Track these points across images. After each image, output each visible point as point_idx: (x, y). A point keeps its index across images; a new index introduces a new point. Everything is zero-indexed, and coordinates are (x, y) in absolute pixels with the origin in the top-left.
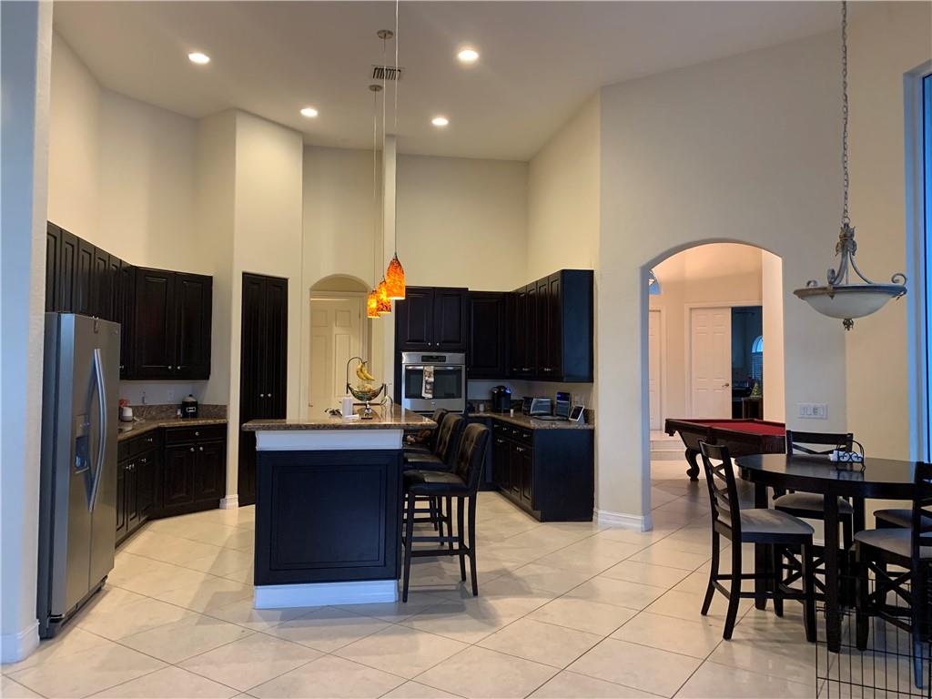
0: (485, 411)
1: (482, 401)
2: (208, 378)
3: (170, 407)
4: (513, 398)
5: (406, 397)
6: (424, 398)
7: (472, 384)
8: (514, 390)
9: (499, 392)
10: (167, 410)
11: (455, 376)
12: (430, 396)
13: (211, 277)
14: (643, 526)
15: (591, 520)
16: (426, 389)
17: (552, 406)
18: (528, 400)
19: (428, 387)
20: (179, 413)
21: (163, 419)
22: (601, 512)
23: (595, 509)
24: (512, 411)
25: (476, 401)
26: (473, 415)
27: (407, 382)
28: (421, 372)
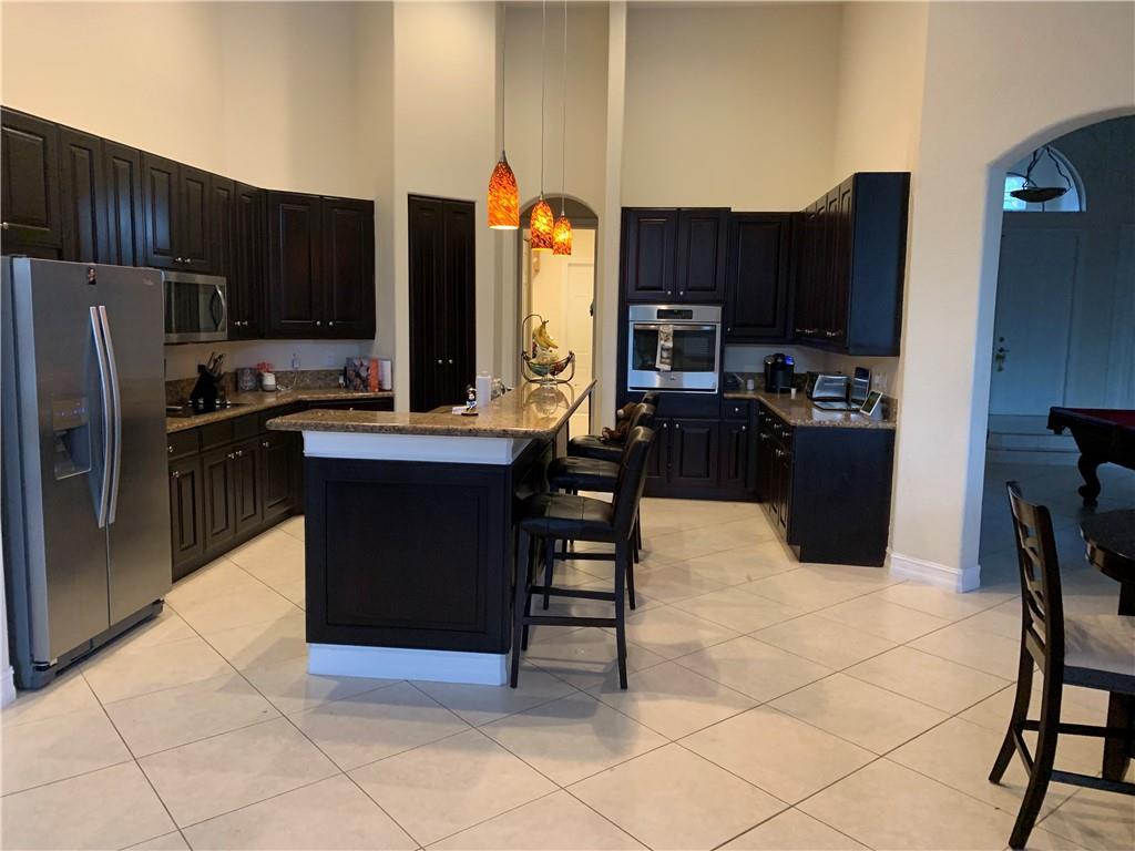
0: (756, 389)
1: (751, 376)
2: (373, 338)
3: (329, 373)
4: (796, 371)
5: (634, 368)
6: (658, 370)
7: (732, 350)
8: (800, 360)
9: (775, 364)
10: (326, 376)
11: (705, 340)
12: (668, 368)
13: (372, 202)
14: (960, 585)
15: (881, 565)
16: (662, 357)
17: (849, 387)
18: (812, 377)
19: (665, 355)
20: (341, 381)
21: (320, 387)
22: (896, 555)
23: (888, 549)
24: (793, 391)
25: (742, 374)
26: (731, 395)
27: (637, 347)
28: (655, 333)
